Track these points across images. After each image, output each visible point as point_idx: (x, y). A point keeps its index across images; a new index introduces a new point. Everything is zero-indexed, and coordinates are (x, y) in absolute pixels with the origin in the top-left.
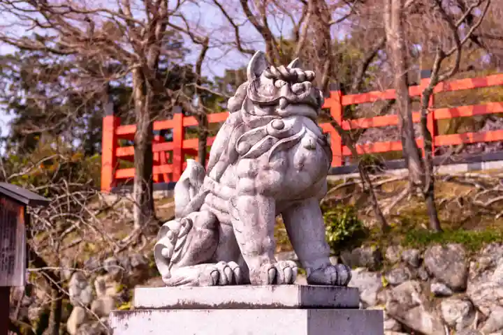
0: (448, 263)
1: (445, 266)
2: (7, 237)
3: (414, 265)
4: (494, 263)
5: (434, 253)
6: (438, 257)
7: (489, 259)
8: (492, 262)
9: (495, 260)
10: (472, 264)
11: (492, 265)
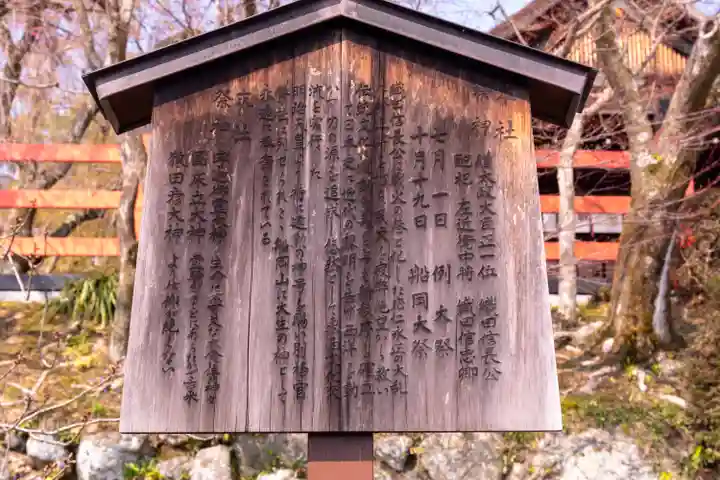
0: (470, 464)
1: (462, 471)
2: (440, 221)
3: (399, 467)
4: (558, 467)
5: (446, 445)
6: (453, 452)
7: (552, 458)
8: (555, 464)
9: (561, 462)
10: (517, 468)
11: (554, 470)
